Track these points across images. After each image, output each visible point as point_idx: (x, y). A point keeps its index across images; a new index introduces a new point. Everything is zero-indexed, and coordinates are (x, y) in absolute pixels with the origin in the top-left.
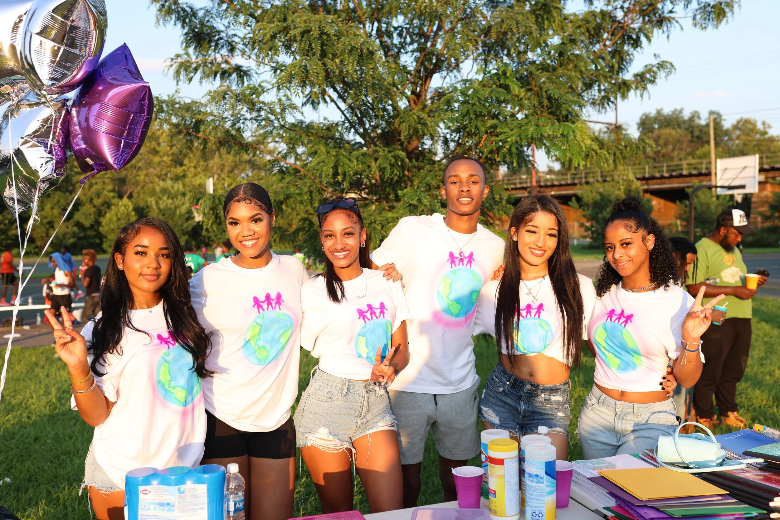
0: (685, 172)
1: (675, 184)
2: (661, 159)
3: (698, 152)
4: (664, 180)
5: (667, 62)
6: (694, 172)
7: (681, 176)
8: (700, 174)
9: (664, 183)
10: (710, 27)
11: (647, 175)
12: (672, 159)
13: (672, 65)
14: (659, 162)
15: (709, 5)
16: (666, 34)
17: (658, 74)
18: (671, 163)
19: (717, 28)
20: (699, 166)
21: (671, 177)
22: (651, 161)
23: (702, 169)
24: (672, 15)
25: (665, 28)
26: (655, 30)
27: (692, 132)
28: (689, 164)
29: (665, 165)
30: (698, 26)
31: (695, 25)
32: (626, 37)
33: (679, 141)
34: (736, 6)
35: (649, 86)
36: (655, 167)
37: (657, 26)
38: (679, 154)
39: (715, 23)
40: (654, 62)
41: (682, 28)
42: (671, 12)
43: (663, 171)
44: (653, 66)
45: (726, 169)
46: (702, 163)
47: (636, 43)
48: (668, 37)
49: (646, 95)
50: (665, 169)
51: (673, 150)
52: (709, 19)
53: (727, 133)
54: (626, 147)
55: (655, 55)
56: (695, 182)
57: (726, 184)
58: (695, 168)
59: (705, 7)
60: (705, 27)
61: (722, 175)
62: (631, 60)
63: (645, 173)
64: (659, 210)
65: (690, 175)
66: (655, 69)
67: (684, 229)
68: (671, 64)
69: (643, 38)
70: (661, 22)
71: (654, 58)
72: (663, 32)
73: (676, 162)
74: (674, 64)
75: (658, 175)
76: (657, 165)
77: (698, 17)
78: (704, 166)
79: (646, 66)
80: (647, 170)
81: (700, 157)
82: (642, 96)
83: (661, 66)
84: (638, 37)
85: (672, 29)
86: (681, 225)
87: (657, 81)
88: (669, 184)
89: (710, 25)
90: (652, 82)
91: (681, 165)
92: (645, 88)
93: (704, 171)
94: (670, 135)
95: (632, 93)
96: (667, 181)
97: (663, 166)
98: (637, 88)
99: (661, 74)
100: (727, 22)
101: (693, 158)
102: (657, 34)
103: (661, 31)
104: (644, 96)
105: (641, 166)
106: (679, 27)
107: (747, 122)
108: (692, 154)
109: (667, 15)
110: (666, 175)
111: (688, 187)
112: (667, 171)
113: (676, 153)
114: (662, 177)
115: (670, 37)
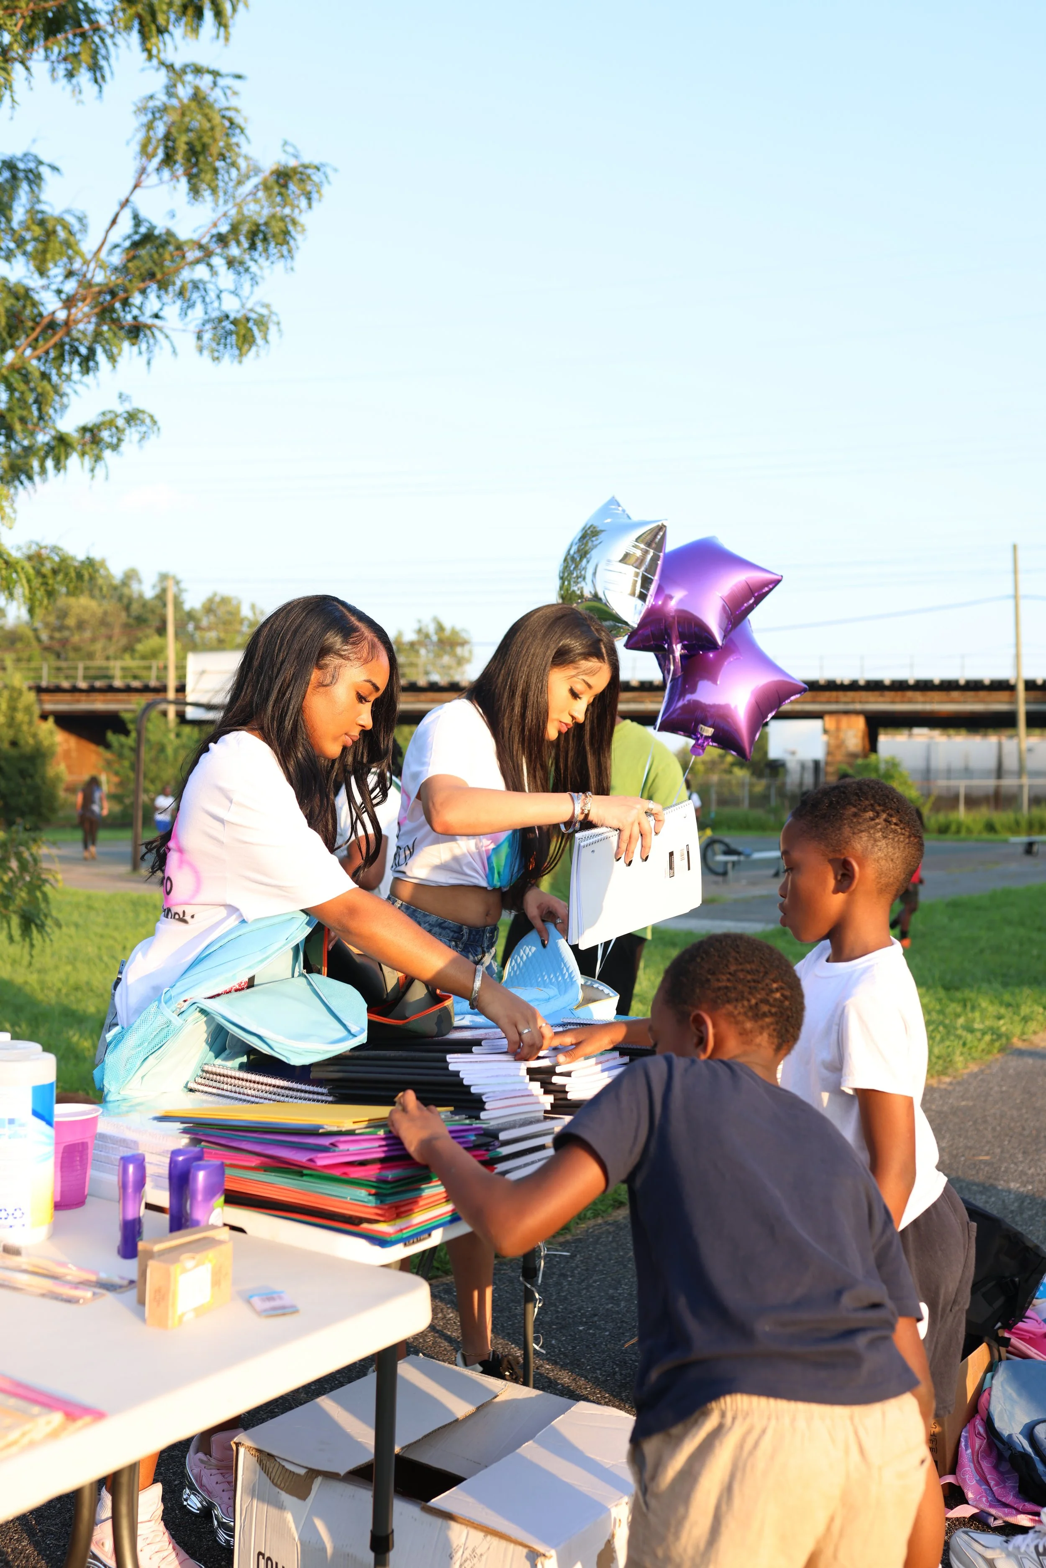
0: (118, 683)
1: (100, 704)
2: (71, 654)
3: (139, 647)
4: (77, 696)
5: (143, 412)
6: (136, 684)
7: (110, 689)
8: (146, 689)
9: (78, 701)
10: (226, 360)
11: (44, 684)
12: (90, 656)
13: (154, 422)
14: (66, 659)
15: (227, 317)
16: (145, 357)
17: (127, 432)
18: (90, 663)
19: (240, 362)
20: (144, 673)
21: (92, 690)
22: (52, 658)
23: (149, 678)
24: (157, 322)
25: (144, 346)
26: (126, 345)
27: (127, 608)
28: (123, 669)
29: (81, 666)
30: (206, 353)
31: (201, 350)
32: (67, 347)
33: (103, 622)
34: (273, 329)
35: (107, 454)
36: (59, 669)
37: (129, 338)
38: (104, 649)
39: (237, 352)
40: (121, 409)
41: (174, 352)
42: (156, 316)
43: (75, 678)
44: (117, 416)
45: (203, 672)
46: (149, 668)
47: (87, 363)
48: (149, 363)
49: (100, 469)
50: (80, 673)
51: (93, 640)
52: (225, 345)
53: (191, 616)
54: (55, 572)
55: (120, 396)
56: (137, 703)
57: (204, 700)
58: (135, 677)
59: (220, 321)
60: (218, 358)
61: (197, 682)
62: (64, 407)
63: (40, 678)
64: (67, 754)
65: (128, 689)
66: (120, 422)
67: (113, 790)
68: (152, 417)
69: (101, 356)
70: (135, 332)
71: (118, 401)
72: (140, 353)
73: (99, 662)
74: (156, 418)
75: (66, 684)
76: (63, 664)
77: (207, 336)
78: (154, 673)
79: (104, 414)
80: (45, 672)
81: (143, 657)
82: (92, 470)
83: (132, 417)
84: (92, 352)
85: (156, 350)
86: (108, 782)
87: (124, 446)
88: (87, 701)
89: (227, 356)
90: (115, 447)
91: (107, 668)
92: (98, 458)
93: (153, 683)
94: (86, 609)
95: (73, 461)
96: (83, 697)
97: (76, 668)
98: (83, 454)
99: (132, 435)
100: (258, 355)
101: (133, 658)
102: (127, 350)
103: (135, 349)
104: (97, 472)
105: (33, 664)
106: (170, 350)
107: (225, 601)
108: (129, 649)
109: (150, 321)
110: (83, 685)
111: (127, 711)
112: (85, 678)
113: (98, 646)
114: (74, 690)
115: (153, 362)
